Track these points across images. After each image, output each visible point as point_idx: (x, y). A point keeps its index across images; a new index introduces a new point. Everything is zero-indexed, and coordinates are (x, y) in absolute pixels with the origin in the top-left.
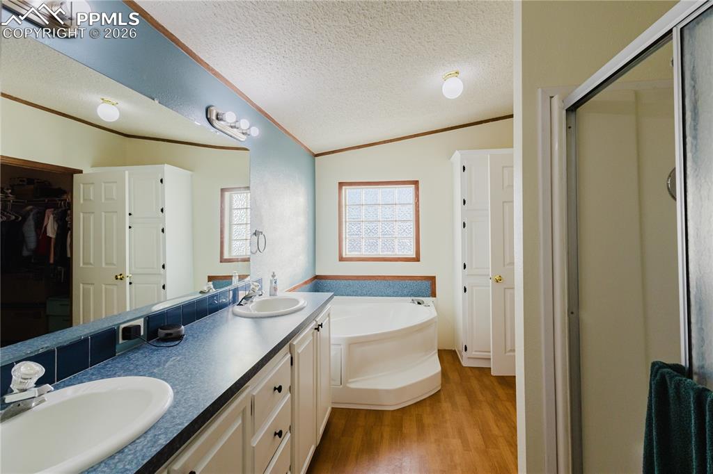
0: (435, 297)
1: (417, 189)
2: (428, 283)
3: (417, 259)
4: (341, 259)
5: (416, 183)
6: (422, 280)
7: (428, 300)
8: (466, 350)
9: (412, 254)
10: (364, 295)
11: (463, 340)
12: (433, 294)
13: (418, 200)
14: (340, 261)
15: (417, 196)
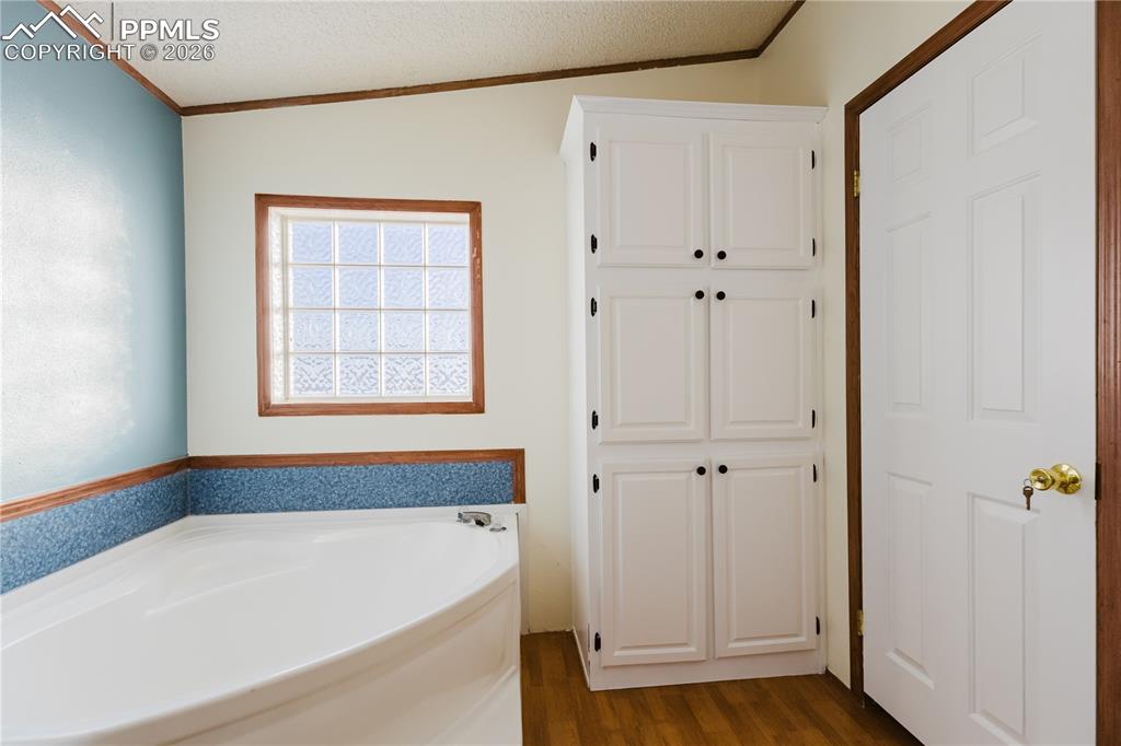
0: (524, 502)
1: (476, 225)
2: (505, 468)
3: (477, 406)
4: (266, 409)
5: (473, 208)
6: (489, 460)
7: (503, 513)
8: (598, 646)
9: (465, 394)
10: (334, 506)
11: (591, 621)
12: (519, 496)
13: (479, 255)
14: (261, 414)
15: (477, 242)
